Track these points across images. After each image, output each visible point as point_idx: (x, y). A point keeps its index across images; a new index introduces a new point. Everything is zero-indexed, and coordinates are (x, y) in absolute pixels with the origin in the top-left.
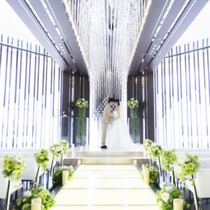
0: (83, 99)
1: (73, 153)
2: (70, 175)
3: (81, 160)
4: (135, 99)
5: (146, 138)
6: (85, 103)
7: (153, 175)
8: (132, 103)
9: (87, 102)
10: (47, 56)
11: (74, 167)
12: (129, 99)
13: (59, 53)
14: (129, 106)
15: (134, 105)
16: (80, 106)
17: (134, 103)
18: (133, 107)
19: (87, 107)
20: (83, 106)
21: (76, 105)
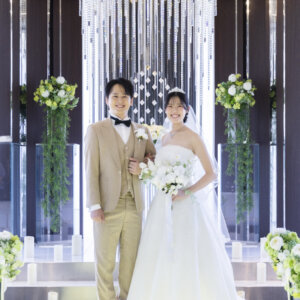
0: (61, 80)
1: (32, 270)
3: (59, 290)
5: (280, 225)
6: (66, 94)
8: (232, 91)
9: (72, 89)
12: (221, 77)
14: (222, 103)
15: (238, 99)
16: (49, 103)
17: (238, 92)
18: (237, 106)
19: (75, 105)
20: (58, 104)
21: (36, 99)
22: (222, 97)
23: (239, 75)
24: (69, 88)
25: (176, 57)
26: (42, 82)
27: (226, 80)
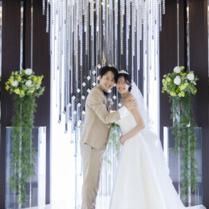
0: (29, 71)
4: (185, 71)
8: (177, 81)
14: (168, 91)
15: (182, 88)
16: (17, 91)
17: (183, 82)
18: (182, 95)
19: (41, 93)
20: (26, 92)
21: (7, 88)
22: (168, 86)
23: (183, 67)
24: (35, 79)
25: (127, 52)
26: (13, 73)
27: (172, 71)
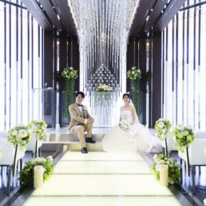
0: (71, 68)
2: (47, 172)
4: (137, 69)
7: (175, 173)
8: (133, 73)
10: (22, 7)
11: (54, 158)
13: (39, 5)
14: (130, 77)
15: (135, 75)
16: (67, 76)
17: (136, 73)
18: (135, 78)
19: (76, 78)
20: (70, 77)
21: (62, 75)
22: (130, 75)
24: (74, 71)
26: (65, 69)
27: (131, 69)
